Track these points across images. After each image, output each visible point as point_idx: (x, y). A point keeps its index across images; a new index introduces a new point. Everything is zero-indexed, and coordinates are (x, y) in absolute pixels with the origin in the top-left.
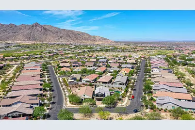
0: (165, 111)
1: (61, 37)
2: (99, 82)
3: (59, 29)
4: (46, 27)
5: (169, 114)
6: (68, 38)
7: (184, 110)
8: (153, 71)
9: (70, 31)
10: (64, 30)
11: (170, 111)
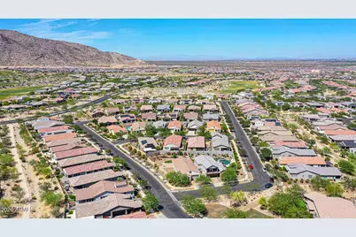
0: (302, 181)
1: (42, 56)
2: (192, 148)
3: (36, 39)
4: (6, 35)
5: (307, 185)
6: (57, 56)
7: (323, 178)
8: (254, 124)
9: (58, 42)
10: (47, 40)
11: (307, 182)
